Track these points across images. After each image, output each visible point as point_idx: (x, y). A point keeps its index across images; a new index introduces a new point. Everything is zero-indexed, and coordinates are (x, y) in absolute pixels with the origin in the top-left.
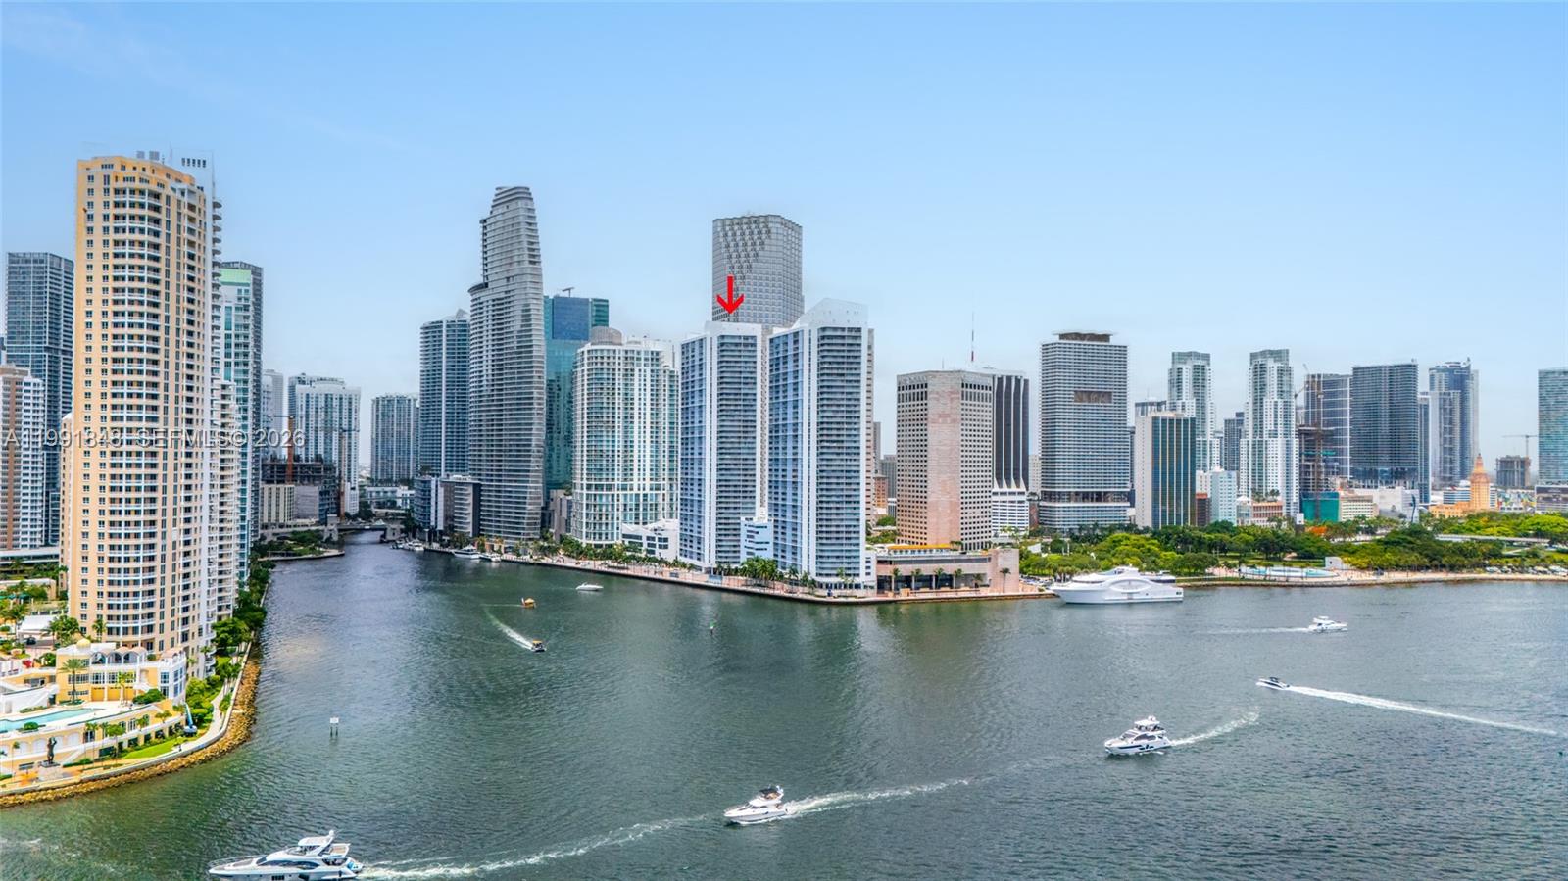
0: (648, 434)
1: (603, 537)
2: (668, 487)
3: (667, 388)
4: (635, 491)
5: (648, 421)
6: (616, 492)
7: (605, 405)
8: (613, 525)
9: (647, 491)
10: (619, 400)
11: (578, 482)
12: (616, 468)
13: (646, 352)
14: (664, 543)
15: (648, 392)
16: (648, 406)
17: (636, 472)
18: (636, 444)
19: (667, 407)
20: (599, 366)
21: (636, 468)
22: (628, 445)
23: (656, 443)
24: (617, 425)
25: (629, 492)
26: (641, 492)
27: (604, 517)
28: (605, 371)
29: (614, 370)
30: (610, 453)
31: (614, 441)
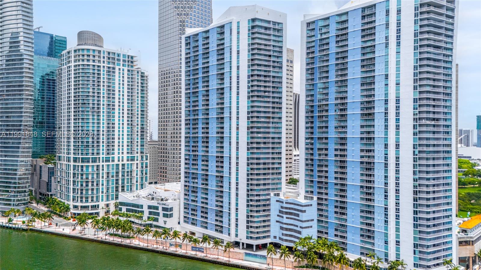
0: (126, 119)
1: (90, 200)
2: (139, 158)
3: (140, 84)
4: (116, 162)
5: (126, 108)
6: (101, 164)
7: (91, 94)
8: (98, 190)
9: (125, 162)
10: (103, 91)
11: (64, 155)
12: (101, 144)
13: (124, 56)
14: (168, 212)
15: (126, 86)
16: (126, 97)
17: (116, 148)
18: (116, 126)
19: (139, 98)
20: (85, 63)
21: (116, 144)
22: (110, 128)
23: (131, 125)
24: (101, 110)
25: (111, 163)
26: (121, 163)
27: (90, 184)
28: (91, 67)
29: (99, 66)
30: (96, 133)
31: (98, 123)
